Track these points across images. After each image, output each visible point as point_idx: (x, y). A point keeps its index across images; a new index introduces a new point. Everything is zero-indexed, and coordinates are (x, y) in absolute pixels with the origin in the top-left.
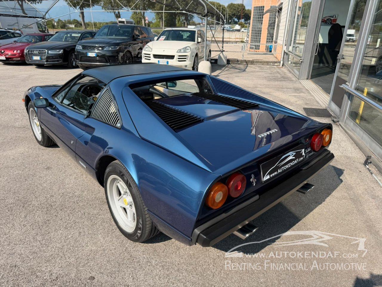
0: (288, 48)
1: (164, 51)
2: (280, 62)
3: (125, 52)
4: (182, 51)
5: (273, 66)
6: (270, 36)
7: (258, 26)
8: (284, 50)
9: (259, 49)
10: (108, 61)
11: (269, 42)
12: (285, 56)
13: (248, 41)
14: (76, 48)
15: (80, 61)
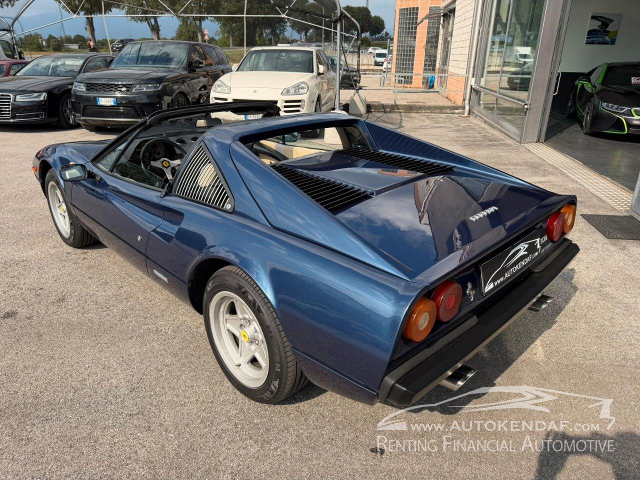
0: (478, 82)
1: (255, 92)
2: (464, 108)
3: (174, 95)
4: (292, 91)
5: (451, 115)
6: (430, 61)
7: (409, 42)
8: (472, 86)
9: (411, 83)
10: (140, 114)
11: (429, 70)
12: (473, 96)
13: (390, 69)
14: (74, 88)
15: (83, 115)
